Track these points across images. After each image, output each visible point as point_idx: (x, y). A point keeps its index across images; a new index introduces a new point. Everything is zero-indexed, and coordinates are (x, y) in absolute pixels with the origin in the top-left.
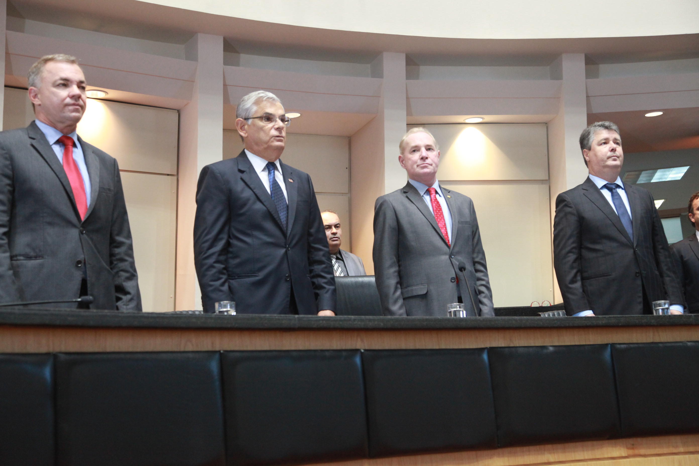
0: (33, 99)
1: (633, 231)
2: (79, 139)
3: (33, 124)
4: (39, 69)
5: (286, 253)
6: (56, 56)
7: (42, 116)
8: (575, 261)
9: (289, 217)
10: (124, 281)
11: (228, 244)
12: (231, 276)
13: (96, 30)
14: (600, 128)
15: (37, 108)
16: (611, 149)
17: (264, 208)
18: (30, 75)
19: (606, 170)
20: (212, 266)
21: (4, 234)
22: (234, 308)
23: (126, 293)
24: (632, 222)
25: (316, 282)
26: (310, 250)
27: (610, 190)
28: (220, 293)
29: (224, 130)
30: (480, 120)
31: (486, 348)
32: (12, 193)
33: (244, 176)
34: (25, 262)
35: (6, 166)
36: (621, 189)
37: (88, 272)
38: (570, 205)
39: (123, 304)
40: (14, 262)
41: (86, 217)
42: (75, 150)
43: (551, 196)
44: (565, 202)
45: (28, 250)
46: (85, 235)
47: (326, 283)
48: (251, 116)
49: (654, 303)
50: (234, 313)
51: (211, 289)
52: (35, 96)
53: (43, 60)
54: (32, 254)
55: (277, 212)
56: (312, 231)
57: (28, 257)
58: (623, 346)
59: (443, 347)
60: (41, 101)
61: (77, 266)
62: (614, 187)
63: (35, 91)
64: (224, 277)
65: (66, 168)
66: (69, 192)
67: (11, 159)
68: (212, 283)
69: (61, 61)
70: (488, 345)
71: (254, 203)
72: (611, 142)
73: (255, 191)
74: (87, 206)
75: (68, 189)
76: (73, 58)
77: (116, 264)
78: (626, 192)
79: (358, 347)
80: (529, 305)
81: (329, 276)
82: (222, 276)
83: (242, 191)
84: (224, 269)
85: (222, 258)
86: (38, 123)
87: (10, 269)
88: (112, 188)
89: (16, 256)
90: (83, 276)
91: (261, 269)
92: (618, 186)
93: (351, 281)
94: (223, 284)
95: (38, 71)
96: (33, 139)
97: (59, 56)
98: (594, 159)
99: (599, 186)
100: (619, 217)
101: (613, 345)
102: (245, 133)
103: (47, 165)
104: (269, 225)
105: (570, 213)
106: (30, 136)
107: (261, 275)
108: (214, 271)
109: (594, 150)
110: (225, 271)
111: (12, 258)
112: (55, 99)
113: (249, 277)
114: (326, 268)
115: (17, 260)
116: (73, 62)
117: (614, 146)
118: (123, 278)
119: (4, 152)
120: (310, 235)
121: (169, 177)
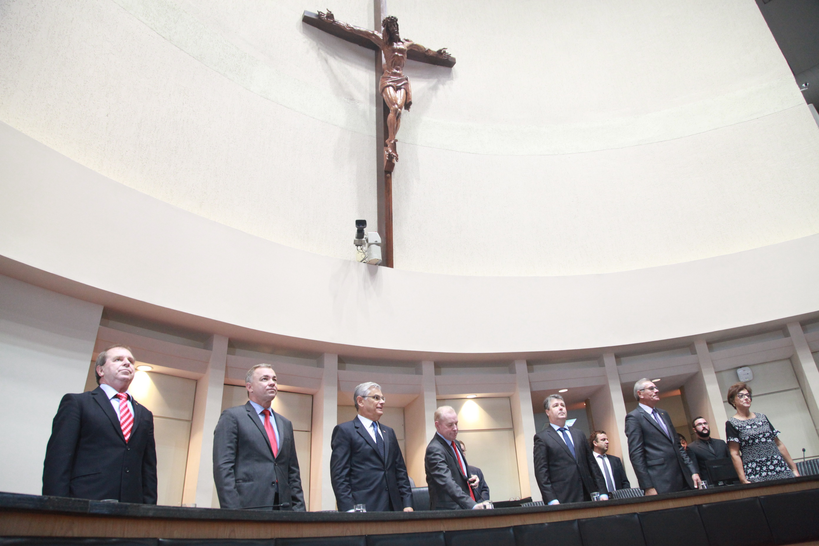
0: (248, 389)
1: (575, 454)
2: (273, 411)
3: (248, 403)
4: (252, 372)
5: (385, 474)
6: (261, 365)
7: (254, 399)
8: (546, 472)
9: (386, 452)
10: (297, 493)
11: (351, 470)
12: (353, 490)
13: (271, 353)
14: (553, 398)
15: (250, 394)
16: (560, 409)
17: (371, 448)
18: (247, 377)
19: (558, 421)
20: (342, 484)
21: (233, 467)
22: (365, 508)
23: (299, 501)
24: (575, 449)
25: (401, 491)
26: (397, 472)
27: (562, 431)
28: (349, 499)
29: (338, 406)
30: (475, 396)
31: (512, 526)
32: (237, 443)
33: (359, 430)
34: (243, 484)
35: (235, 427)
36: (567, 431)
37: (279, 489)
38: (542, 441)
39: (297, 507)
40: (237, 484)
41: (277, 455)
42: (270, 417)
43: (515, 437)
44: (539, 439)
45: (244, 476)
46: (277, 466)
47: (406, 491)
48: (367, 395)
49: (591, 494)
50: (365, 511)
51: (342, 497)
52: (250, 388)
53: (254, 368)
54: (247, 478)
55: (378, 450)
56: (397, 460)
57: (244, 481)
58: (584, 520)
59: (488, 527)
60: (253, 389)
61: (272, 485)
62: (563, 430)
63: (249, 385)
64: (350, 490)
65: (266, 428)
66: (268, 442)
67: (237, 423)
68: (343, 493)
69: (263, 367)
70: (513, 524)
71: (365, 445)
72: (560, 405)
73: (365, 438)
74: (277, 448)
75: (267, 440)
76: (269, 365)
77: (291, 483)
78: (570, 432)
79: (442, 530)
80: (508, 500)
81: (408, 487)
82: (348, 489)
83: (358, 438)
84: (349, 485)
85: (348, 479)
86: (252, 403)
87: (235, 488)
88: (290, 438)
89: (238, 480)
90: (276, 491)
91: (371, 484)
92: (566, 429)
93: (417, 491)
94: (349, 494)
95: (251, 374)
96: (249, 411)
97: (262, 365)
98: (552, 415)
99: (556, 430)
100: (567, 446)
101: (579, 520)
102: (362, 405)
103: (256, 426)
104: (374, 458)
105: (542, 445)
106: (247, 410)
107: (372, 488)
108: (344, 486)
109: (551, 410)
110: (350, 486)
111: (236, 481)
112: (261, 387)
113: (364, 489)
114: (406, 482)
115: (239, 482)
116: (269, 367)
117: (561, 407)
118: (296, 492)
119: (234, 419)
120: (396, 463)
121: (307, 432)
